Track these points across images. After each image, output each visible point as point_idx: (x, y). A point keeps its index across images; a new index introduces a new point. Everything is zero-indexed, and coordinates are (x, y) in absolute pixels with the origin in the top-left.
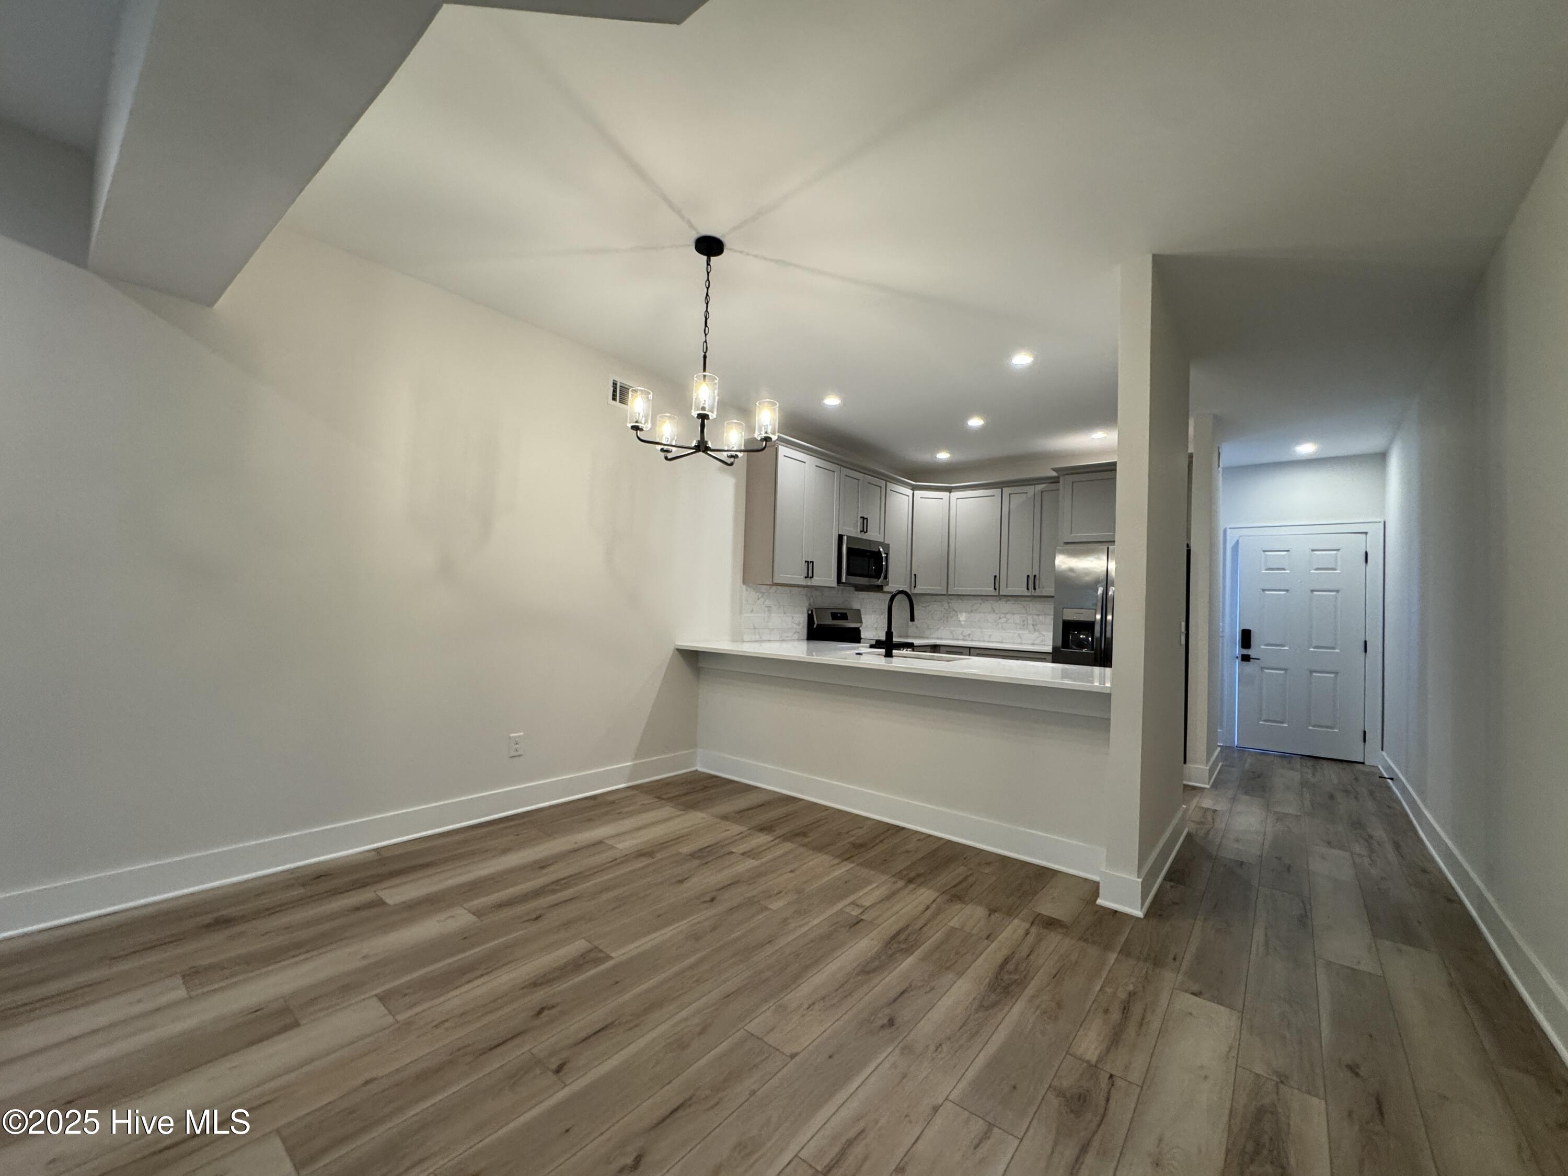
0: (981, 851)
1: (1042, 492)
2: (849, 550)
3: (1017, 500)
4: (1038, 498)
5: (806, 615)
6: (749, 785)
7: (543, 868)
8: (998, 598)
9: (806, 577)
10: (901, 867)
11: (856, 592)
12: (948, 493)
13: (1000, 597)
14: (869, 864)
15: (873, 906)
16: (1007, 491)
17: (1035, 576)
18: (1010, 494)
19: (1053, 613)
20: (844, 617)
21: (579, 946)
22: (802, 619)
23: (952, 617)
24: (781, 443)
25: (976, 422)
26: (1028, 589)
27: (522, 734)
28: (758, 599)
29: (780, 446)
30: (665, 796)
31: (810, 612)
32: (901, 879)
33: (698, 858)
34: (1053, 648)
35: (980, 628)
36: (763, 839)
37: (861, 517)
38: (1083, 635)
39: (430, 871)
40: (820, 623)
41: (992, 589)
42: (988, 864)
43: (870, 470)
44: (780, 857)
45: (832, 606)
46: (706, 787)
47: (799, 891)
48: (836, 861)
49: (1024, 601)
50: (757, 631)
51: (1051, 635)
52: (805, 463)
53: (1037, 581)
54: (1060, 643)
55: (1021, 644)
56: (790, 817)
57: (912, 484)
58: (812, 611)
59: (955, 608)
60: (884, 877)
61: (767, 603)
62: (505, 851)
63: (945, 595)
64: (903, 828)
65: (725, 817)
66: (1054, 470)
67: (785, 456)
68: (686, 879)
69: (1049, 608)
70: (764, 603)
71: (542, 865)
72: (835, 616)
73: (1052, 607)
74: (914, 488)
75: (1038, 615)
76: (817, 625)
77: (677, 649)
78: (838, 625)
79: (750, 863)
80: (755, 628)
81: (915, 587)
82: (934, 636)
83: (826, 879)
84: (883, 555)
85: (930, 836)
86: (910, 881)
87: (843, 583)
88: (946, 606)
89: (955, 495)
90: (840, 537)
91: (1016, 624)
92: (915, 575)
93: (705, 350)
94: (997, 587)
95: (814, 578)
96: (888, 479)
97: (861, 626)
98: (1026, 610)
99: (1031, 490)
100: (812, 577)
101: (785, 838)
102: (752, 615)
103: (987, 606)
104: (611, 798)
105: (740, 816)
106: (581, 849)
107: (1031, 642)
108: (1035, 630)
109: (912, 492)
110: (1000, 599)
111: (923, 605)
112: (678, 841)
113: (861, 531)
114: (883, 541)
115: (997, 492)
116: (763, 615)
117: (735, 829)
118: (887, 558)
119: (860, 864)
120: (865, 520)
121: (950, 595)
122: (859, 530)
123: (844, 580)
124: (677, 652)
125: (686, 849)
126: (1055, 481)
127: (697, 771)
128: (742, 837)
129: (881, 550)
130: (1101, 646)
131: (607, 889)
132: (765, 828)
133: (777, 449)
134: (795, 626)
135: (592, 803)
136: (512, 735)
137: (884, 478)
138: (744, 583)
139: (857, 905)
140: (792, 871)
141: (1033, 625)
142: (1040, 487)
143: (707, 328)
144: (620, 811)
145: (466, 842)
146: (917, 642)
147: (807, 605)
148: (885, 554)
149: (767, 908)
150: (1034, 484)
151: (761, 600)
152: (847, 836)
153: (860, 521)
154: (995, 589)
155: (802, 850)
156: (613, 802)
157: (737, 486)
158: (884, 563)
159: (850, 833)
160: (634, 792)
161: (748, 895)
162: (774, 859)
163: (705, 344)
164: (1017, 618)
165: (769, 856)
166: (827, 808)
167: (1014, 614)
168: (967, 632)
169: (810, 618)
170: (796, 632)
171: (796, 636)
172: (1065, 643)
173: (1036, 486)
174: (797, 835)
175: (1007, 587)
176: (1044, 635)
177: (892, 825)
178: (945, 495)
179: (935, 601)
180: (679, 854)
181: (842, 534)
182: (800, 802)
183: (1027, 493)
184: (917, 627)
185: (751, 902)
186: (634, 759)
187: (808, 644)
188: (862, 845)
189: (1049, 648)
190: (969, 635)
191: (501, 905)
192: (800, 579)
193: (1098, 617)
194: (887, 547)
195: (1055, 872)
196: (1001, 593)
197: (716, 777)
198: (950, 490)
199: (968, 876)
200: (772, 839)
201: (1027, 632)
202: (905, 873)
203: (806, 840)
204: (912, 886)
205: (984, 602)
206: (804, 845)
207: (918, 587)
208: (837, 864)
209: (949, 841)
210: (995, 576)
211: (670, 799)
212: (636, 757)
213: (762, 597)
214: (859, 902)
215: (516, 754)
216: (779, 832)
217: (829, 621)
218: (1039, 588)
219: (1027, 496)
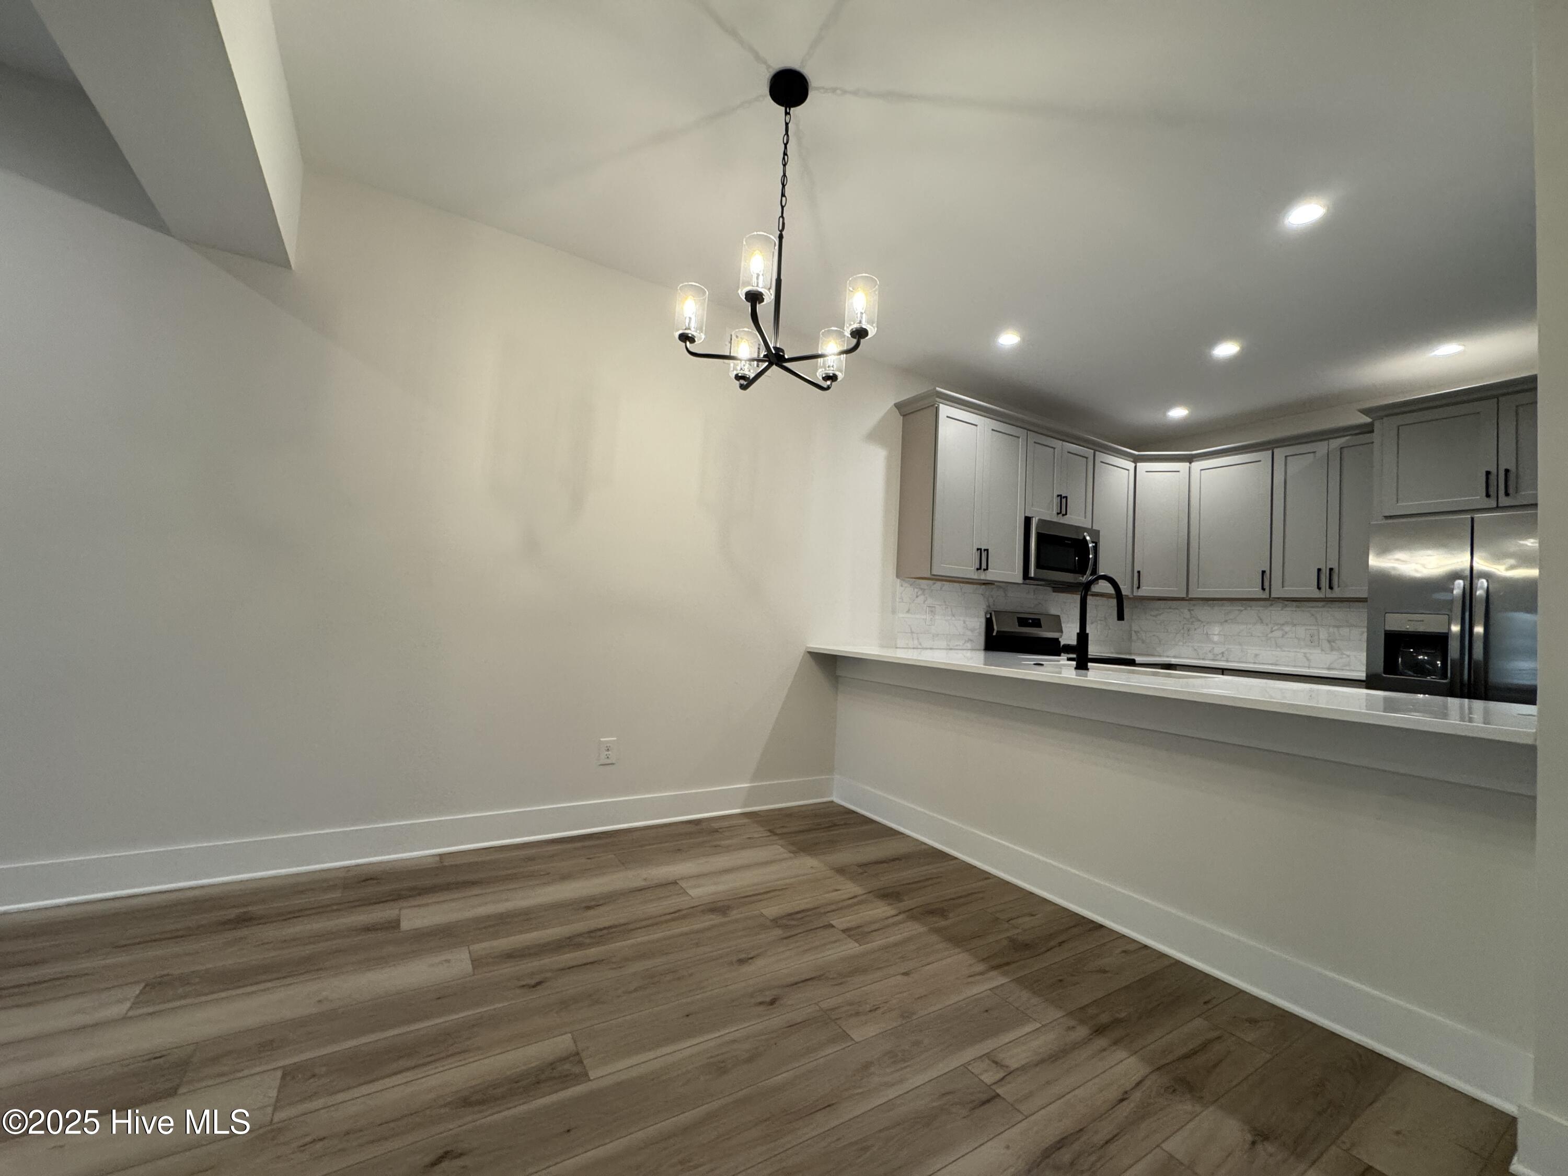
0: (1240, 992)
1: (1341, 448)
2: (1040, 536)
3: (1295, 466)
4: (1335, 464)
5: (983, 621)
6: (891, 829)
7: (588, 908)
8: (1268, 603)
9: (978, 569)
10: (1086, 1001)
11: (1055, 594)
12: (1188, 464)
13: (1271, 601)
14: (1030, 983)
15: (1023, 1069)
16: (1280, 453)
17: (1331, 570)
18: (1286, 456)
19: (1366, 624)
20: (1037, 623)
21: (562, 1043)
22: (978, 624)
23: (1195, 629)
24: (942, 401)
25: (1226, 350)
26: (1319, 588)
27: (615, 739)
28: (917, 597)
29: (941, 405)
30: (779, 831)
31: (988, 616)
32: (1082, 1022)
33: (786, 927)
34: (1367, 676)
35: (1240, 644)
36: (882, 910)
37: (1058, 496)
38: (1424, 654)
39: (476, 891)
40: (999, 630)
41: (1259, 589)
42: (1253, 1021)
43: (1067, 435)
44: (896, 945)
45: (1019, 609)
46: (835, 825)
47: (906, 1015)
48: (981, 967)
49: (1313, 607)
50: (915, 635)
51: (1363, 656)
52: (976, 425)
53: (1335, 580)
54: (1379, 667)
55: (1309, 667)
56: (930, 882)
57: (1134, 454)
58: (991, 614)
59: (1199, 618)
60: (1055, 1014)
61: (930, 601)
62: (565, 877)
63: (1183, 599)
64: (1101, 926)
65: (841, 871)
66: (1366, 412)
67: (947, 417)
68: (751, 958)
69: (1359, 616)
70: (924, 602)
71: (590, 904)
72: (1023, 622)
73: (1364, 616)
74: (1136, 460)
75: (1338, 627)
76: (997, 631)
77: (810, 653)
78: (1026, 633)
79: (851, 948)
80: (912, 633)
81: (1139, 588)
82: (1169, 653)
83: (953, 999)
84: (1090, 545)
85: (1146, 947)
86: (1099, 1031)
87: (1031, 579)
88: (1187, 614)
89: (1197, 465)
90: (1028, 521)
91: (1299, 639)
92: (1139, 572)
93: (781, 228)
94: (1267, 586)
95: (989, 570)
96: (1098, 448)
97: (1061, 636)
98: (1316, 619)
99: (1322, 448)
100: (987, 569)
101: (913, 915)
102: (909, 615)
103: (1251, 613)
104: (715, 825)
105: (862, 870)
106: (645, 889)
107: (1327, 666)
108: (1332, 649)
109: (1133, 465)
110: (1271, 605)
111: (1153, 613)
112: (769, 895)
113: (1058, 514)
114: (1090, 527)
115: (1266, 455)
116: (924, 617)
117: (850, 888)
118: (1096, 548)
119: (1019, 981)
120: (1064, 500)
121: (1191, 599)
122: (1055, 512)
123: (1032, 574)
124: (808, 655)
125: (772, 910)
126: (1367, 429)
127: (832, 802)
128: (854, 902)
129: (1088, 538)
130: (1462, 674)
131: (642, 956)
132: (889, 895)
133: (937, 409)
134: (969, 633)
135: (692, 828)
136: (602, 739)
137: (1091, 446)
138: (898, 576)
139: (996, 1063)
140: (906, 974)
141: (1329, 641)
142: (1336, 443)
143: (784, 199)
144: (718, 843)
145: (531, 859)
146: (1139, 659)
147: (985, 607)
148: (1093, 542)
149: (845, 1036)
150: (1328, 439)
151: (921, 598)
152: (1007, 925)
153: (1056, 501)
154: (1263, 589)
155: (934, 938)
156: (716, 831)
157: (889, 459)
158: (1091, 556)
159: (1011, 922)
160: (746, 821)
161: (825, 1005)
162: (885, 948)
163: (781, 219)
164: (1301, 631)
165: (878, 942)
166: (987, 876)
167: (1295, 625)
168: (1218, 650)
169: (989, 623)
170: (970, 640)
171: (969, 645)
172: (1390, 665)
173: (1331, 441)
174: (932, 912)
175: (1283, 587)
176: (1348, 656)
177: (1084, 918)
178: (1183, 466)
179: (1170, 608)
180: (762, 915)
181: (1030, 515)
182: (955, 861)
183: (1314, 452)
184: (1143, 642)
185: (826, 1018)
186: (752, 781)
187: (985, 655)
188: (1026, 946)
189: (1362, 675)
190: (1223, 653)
191: (511, 955)
192: (970, 572)
193: (1455, 628)
194: (1095, 534)
195: (1399, 1069)
196: (1273, 595)
197: (854, 812)
198: (1190, 459)
199: (1210, 1042)
200: (893, 912)
201: (1320, 651)
202: (1092, 1011)
203: (943, 923)
204: (1101, 1042)
205: (1246, 609)
206: (937, 931)
207: (1143, 588)
208: (981, 973)
209: (1178, 963)
210: (1263, 572)
211: (782, 835)
212: (756, 776)
213: (923, 594)
214: (1000, 1056)
215: (609, 761)
216: (908, 903)
217: (1013, 627)
218: (1339, 587)
219: (1315, 456)
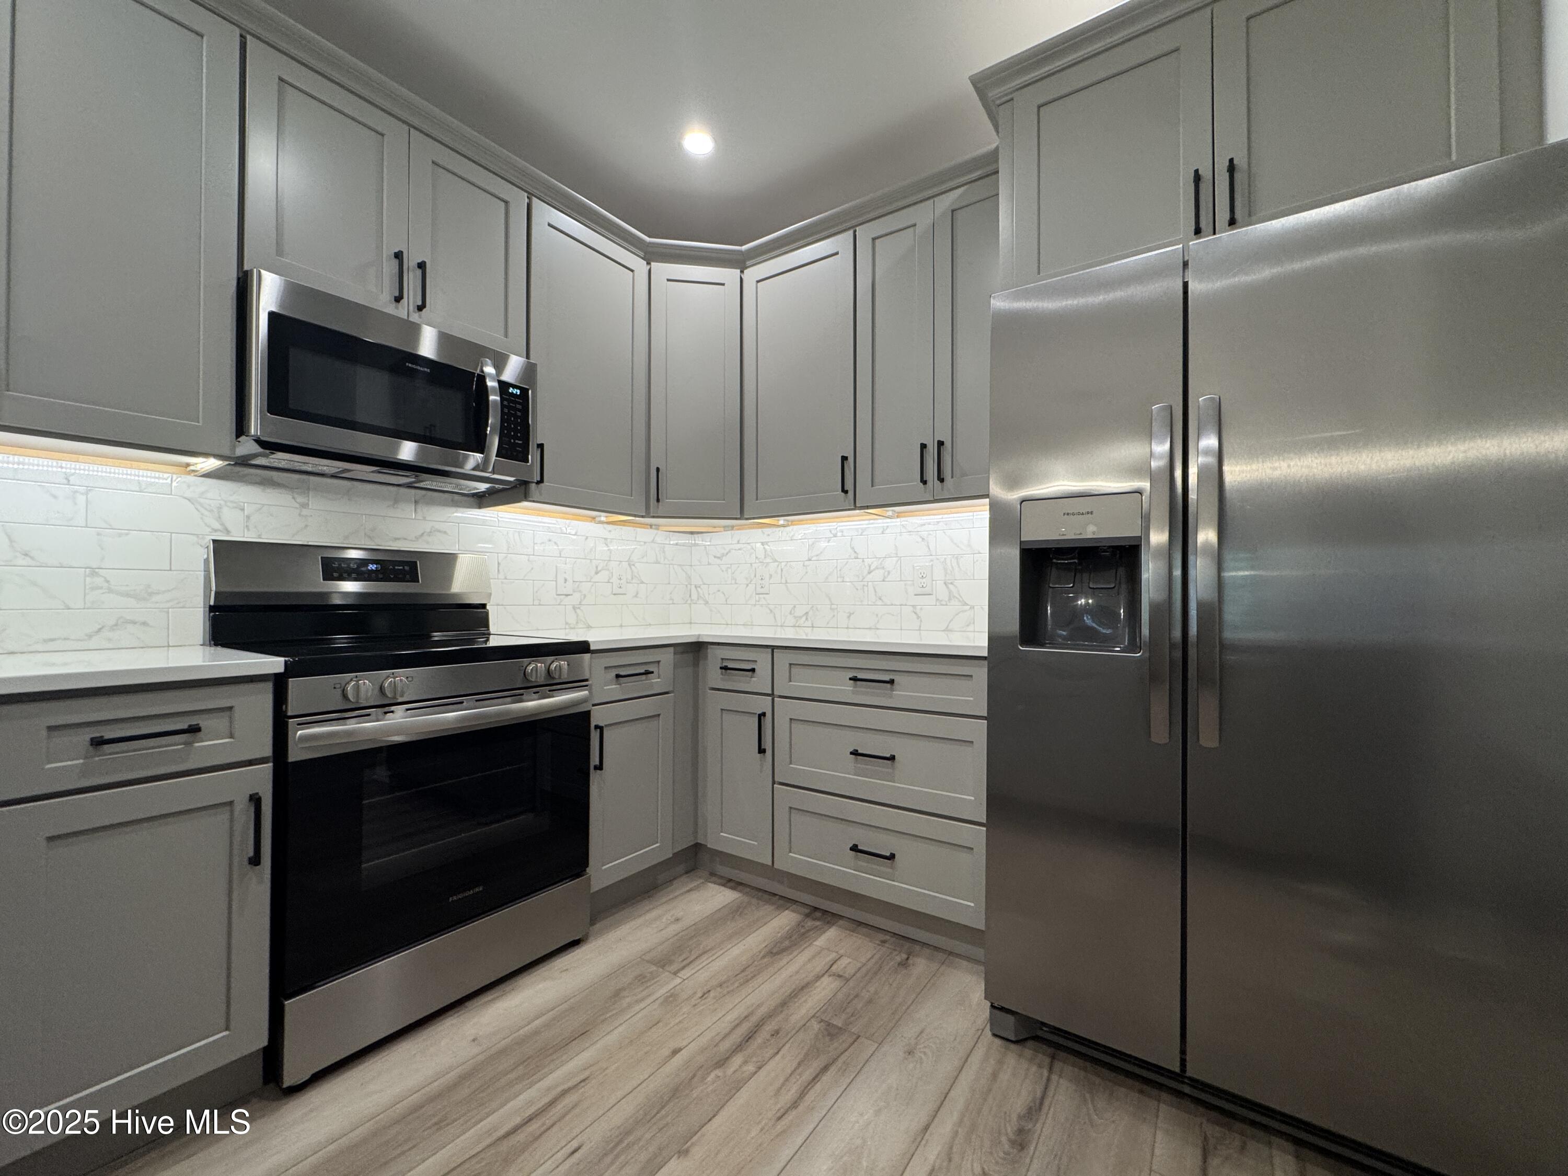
12: (738, 271)
16: (866, 233)
17: (941, 444)
18: (874, 239)
26: (923, 481)
37: (396, 255)
41: (840, 491)
53: (947, 459)
54: (1012, 627)
55: (921, 632)
74: (651, 255)
75: (958, 556)
81: (658, 500)
89: (752, 269)
92: (659, 471)
94: (849, 486)
99: (925, 215)
107: (942, 627)
108: (951, 597)
109: (645, 262)
115: (845, 241)
123: (256, 430)
141: (946, 583)
142: (944, 202)
150: (933, 196)
154: (845, 492)
172: (1030, 626)
173: (938, 198)
175: (871, 484)
176: (968, 607)
178: (728, 271)
183: (914, 225)
196: (859, 501)
198: (741, 263)
207: (667, 500)
210: (844, 459)
218: (952, 477)
219: (915, 231)
